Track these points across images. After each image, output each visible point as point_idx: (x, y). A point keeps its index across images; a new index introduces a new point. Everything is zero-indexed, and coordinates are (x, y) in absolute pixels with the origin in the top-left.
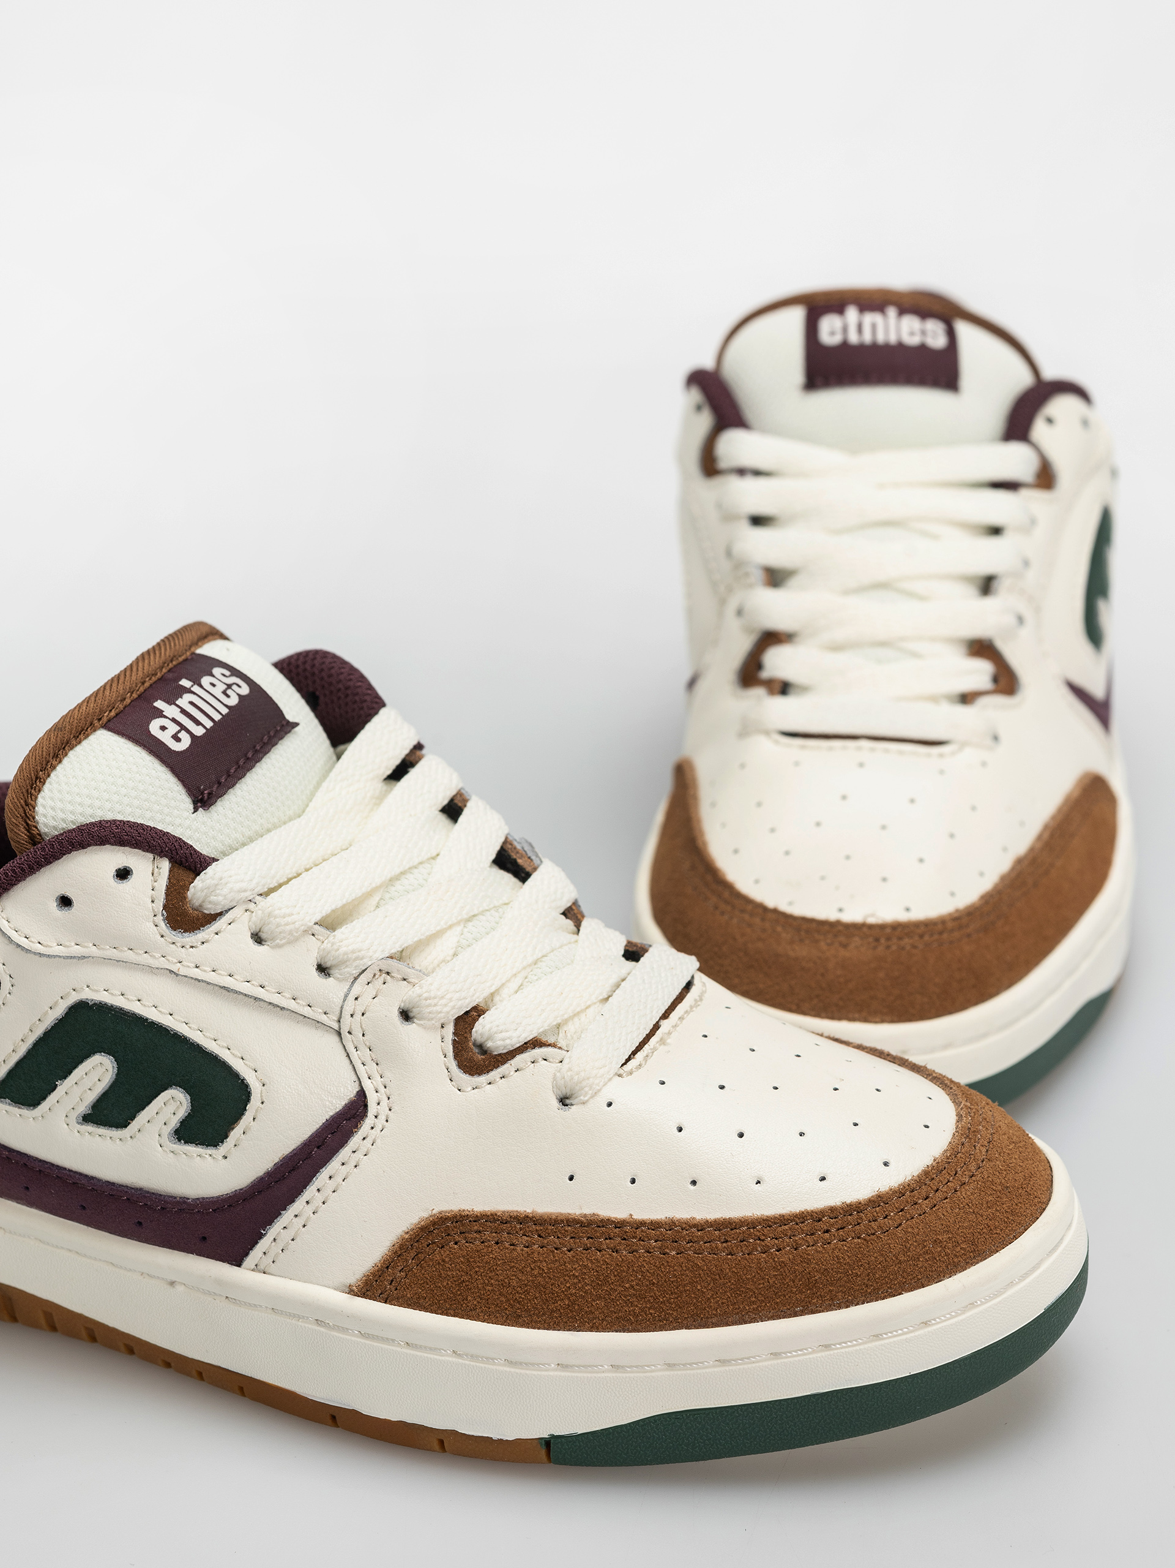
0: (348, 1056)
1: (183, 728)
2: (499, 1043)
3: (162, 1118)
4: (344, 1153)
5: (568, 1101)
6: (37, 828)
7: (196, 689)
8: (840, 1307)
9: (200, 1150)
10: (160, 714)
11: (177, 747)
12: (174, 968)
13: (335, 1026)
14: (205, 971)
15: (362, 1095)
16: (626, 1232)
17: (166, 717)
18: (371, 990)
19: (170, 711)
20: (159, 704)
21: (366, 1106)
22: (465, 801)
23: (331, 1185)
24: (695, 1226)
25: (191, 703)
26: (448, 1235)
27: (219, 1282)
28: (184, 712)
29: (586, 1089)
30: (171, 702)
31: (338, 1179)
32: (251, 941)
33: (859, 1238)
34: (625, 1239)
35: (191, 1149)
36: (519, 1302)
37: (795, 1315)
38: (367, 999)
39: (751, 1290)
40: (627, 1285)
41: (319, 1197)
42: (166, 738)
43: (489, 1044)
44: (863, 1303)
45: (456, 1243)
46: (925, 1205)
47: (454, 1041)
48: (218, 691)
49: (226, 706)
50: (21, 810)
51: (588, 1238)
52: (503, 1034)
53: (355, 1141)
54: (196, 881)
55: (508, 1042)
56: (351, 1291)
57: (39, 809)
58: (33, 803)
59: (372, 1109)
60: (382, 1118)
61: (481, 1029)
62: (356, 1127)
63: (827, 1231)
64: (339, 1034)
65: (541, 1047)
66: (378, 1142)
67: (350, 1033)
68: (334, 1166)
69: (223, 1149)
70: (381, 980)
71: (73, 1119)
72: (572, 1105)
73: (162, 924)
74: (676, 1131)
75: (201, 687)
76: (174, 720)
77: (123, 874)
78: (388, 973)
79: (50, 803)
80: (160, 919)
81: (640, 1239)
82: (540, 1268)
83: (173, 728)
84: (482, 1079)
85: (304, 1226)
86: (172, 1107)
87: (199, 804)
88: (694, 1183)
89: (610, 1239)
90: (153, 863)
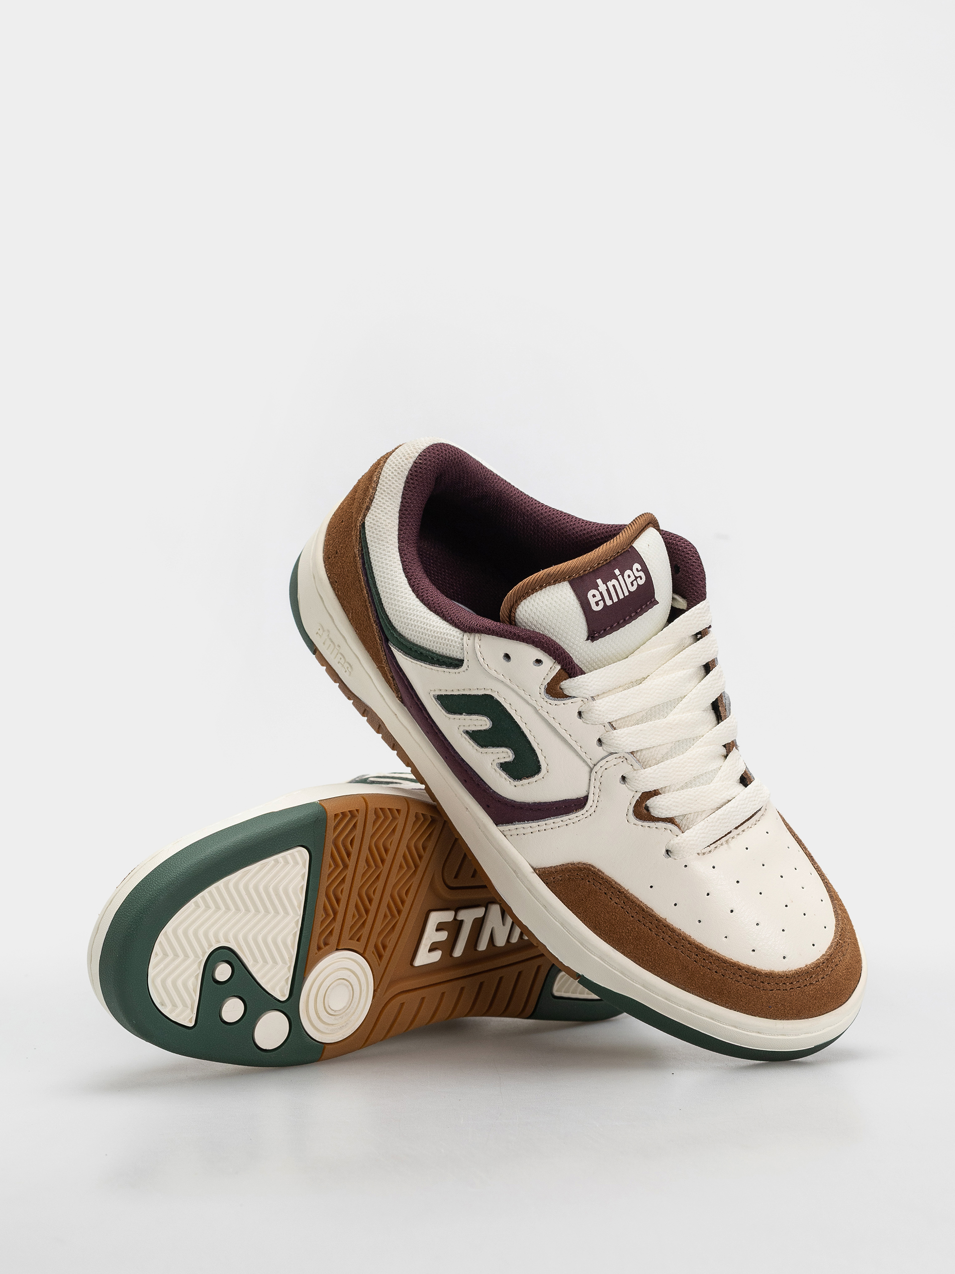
0: (590, 780)
1: (603, 599)
2: (656, 812)
3: (498, 755)
4: (565, 818)
5: (669, 853)
6: (515, 613)
7: (620, 578)
8: (727, 1008)
9: (506, 777)
10: (596, 587)
11: (595, 608)
12: (538, 708)
13: (592, 766)
14: (550, 717)
15: (586, 798)
16: (659, 925)
17: (598, 590)
18: (615, 762)
19: (602, 587)
20: (599, 581)
21: (585, 804)
22: (714, 666)
23: (552, 825)
24: (688, 941)
25: (614, 586)
26: (588, 876)
27: (485, 826)
28: (608, 590)
29: (680, 855)
30: (605, 583)
31: (557, 825)
32: (576, 714)
33: (752, 986)
34: (657, 927)
35: (503, 774)
36: (600, 924)
37: (707, 1000)
38: (611, 763)
39: (695, 981)
40: (647, 947)
41: (545, 827)
42: (592, 601)
43: (651, 810)
44: (738, 1011)
45: (589, 881)
46: (789, 986)
47: (638, 800)
48: (629, 581)
49: (629, 591)
50: (512, 603)
51: (643, 917)
52: (660, 810)
53: (572, 816)
54: (567, 680)
55: (660, 814)
56: (535, 870)
57: (520, 607)
58: (519, 603)
59: (587, 807)
60: (589, 813)
61: (652, 802)
62: (576, 810)
63: (741, 976)
64: (591, 770)
65: (673, 824)
66: (581, 821)
67: (596, 772)
68: (558, 820)
69: (516, 783)
70: (622, 760)
71: (462, 729)
72: (670, 857)
73: (543, 690)
74: (706, 894)
75: (623, 577)
76: (601, 593)
77: (539, 662)
78: (626, 759)
79: (526, 608)
80: (543, 688)
81: (663, 932)
82: (616, 917)
83: (599, 597)
84: (640, 823)
85: (532, 833)
86: (504, 755)
87: (590, 638)
88: (700, 921)
89: (651, 923)
90: (554, 665)
